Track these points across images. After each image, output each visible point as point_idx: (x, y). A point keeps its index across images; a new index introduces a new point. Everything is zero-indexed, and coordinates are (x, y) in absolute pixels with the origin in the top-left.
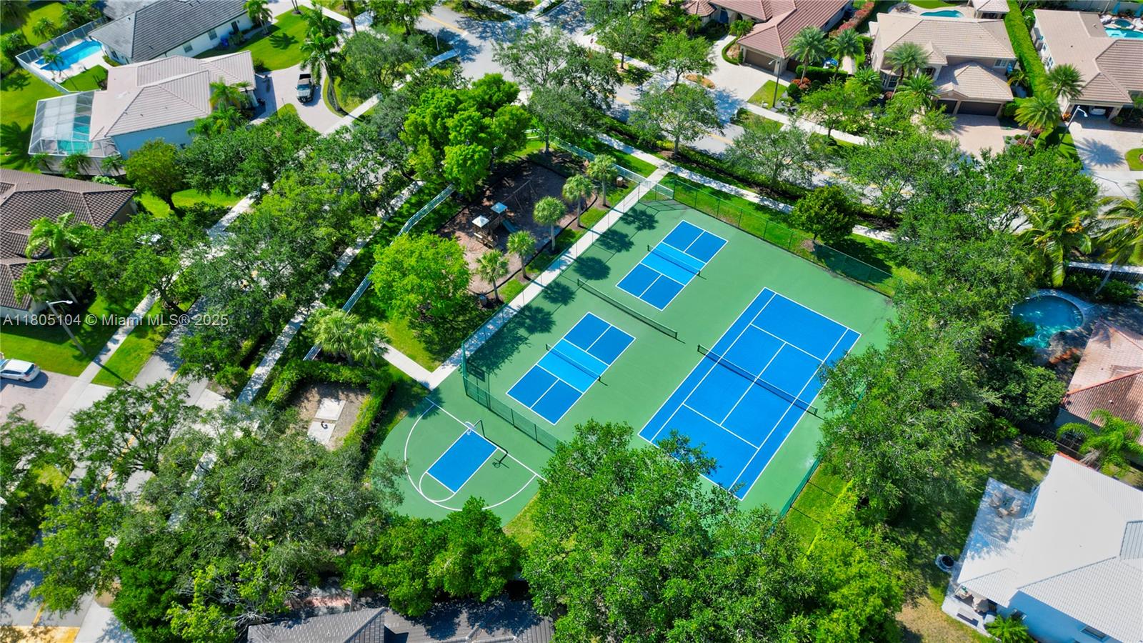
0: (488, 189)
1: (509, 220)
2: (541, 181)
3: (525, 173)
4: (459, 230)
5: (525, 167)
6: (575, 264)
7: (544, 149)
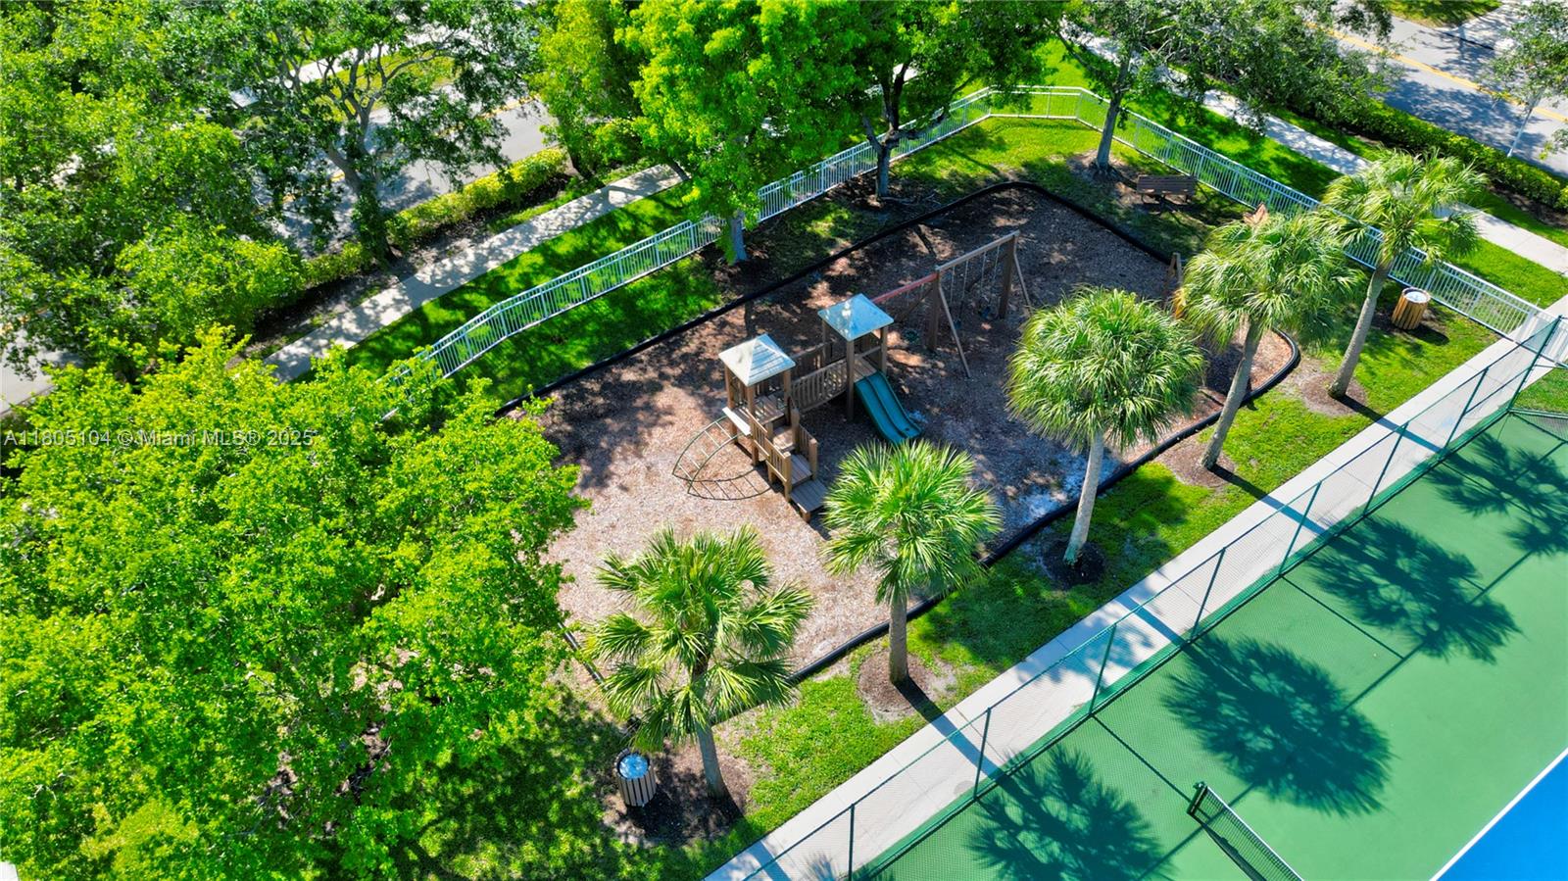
0: (845, 253)
1: (893, 381)
2: (1056, 257)
3: (1001, 222)
4: (680, 382)
5: (1007, 202)
6: (1180, 667)
7: (1090, 155)
